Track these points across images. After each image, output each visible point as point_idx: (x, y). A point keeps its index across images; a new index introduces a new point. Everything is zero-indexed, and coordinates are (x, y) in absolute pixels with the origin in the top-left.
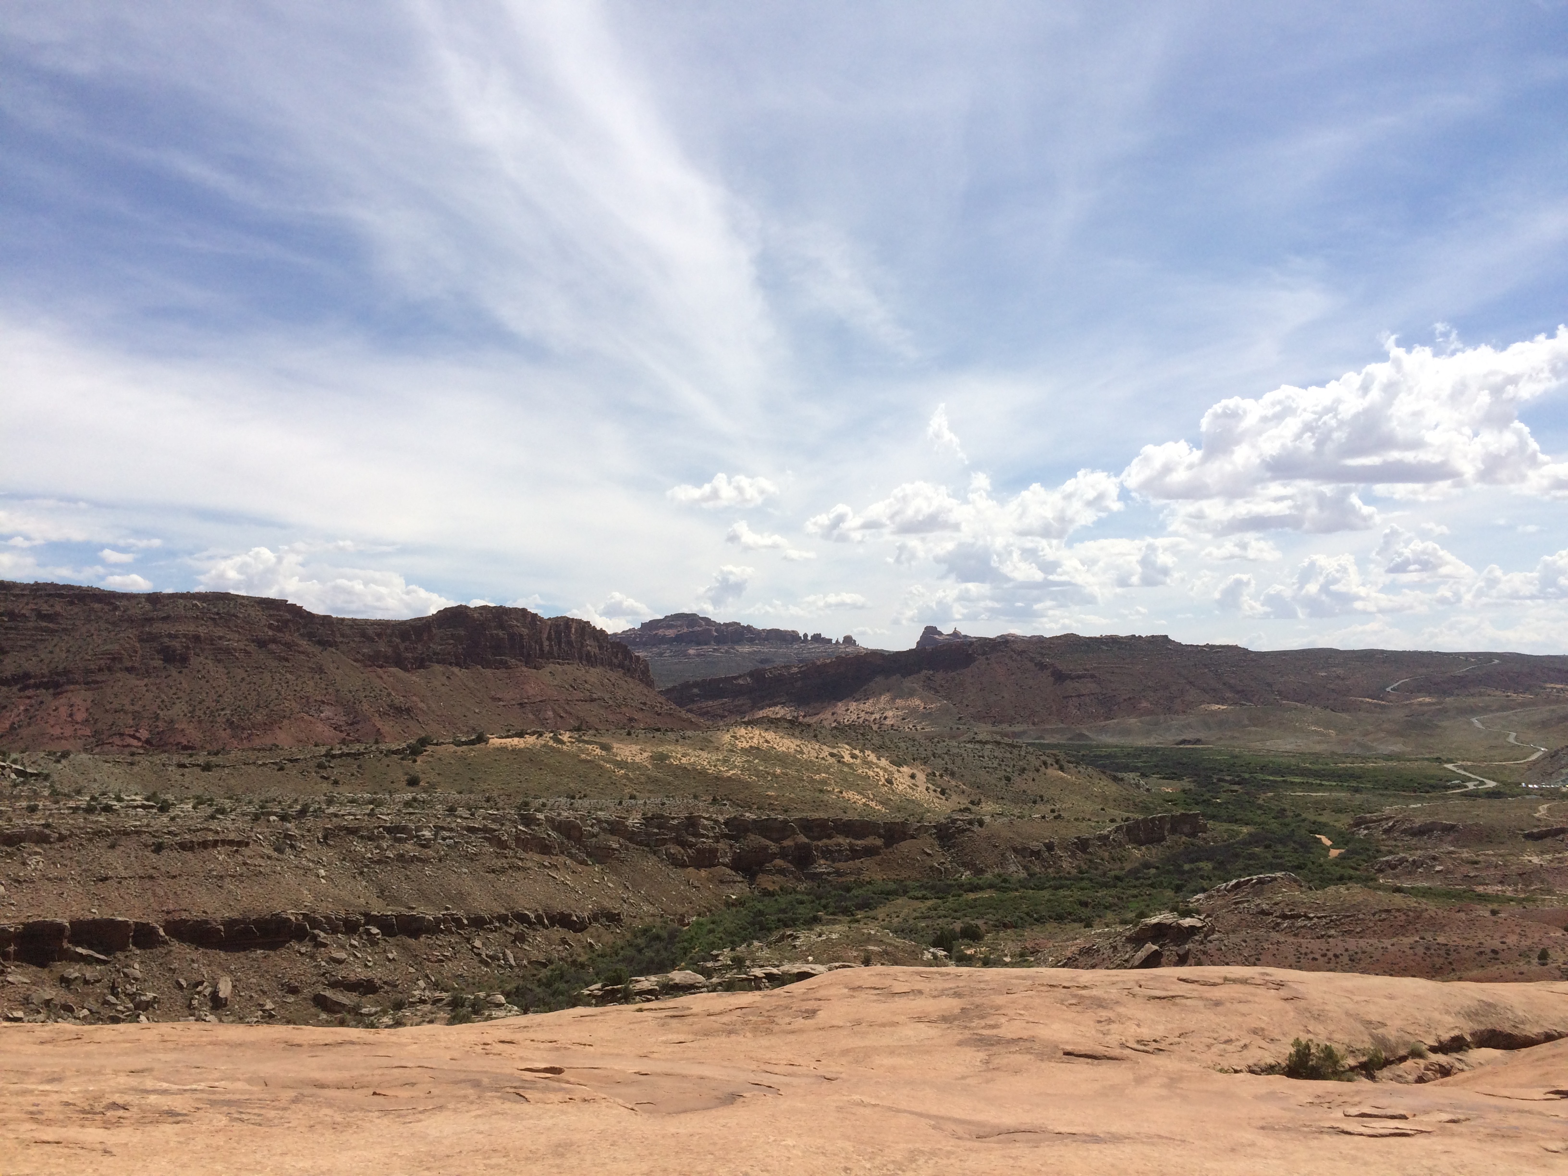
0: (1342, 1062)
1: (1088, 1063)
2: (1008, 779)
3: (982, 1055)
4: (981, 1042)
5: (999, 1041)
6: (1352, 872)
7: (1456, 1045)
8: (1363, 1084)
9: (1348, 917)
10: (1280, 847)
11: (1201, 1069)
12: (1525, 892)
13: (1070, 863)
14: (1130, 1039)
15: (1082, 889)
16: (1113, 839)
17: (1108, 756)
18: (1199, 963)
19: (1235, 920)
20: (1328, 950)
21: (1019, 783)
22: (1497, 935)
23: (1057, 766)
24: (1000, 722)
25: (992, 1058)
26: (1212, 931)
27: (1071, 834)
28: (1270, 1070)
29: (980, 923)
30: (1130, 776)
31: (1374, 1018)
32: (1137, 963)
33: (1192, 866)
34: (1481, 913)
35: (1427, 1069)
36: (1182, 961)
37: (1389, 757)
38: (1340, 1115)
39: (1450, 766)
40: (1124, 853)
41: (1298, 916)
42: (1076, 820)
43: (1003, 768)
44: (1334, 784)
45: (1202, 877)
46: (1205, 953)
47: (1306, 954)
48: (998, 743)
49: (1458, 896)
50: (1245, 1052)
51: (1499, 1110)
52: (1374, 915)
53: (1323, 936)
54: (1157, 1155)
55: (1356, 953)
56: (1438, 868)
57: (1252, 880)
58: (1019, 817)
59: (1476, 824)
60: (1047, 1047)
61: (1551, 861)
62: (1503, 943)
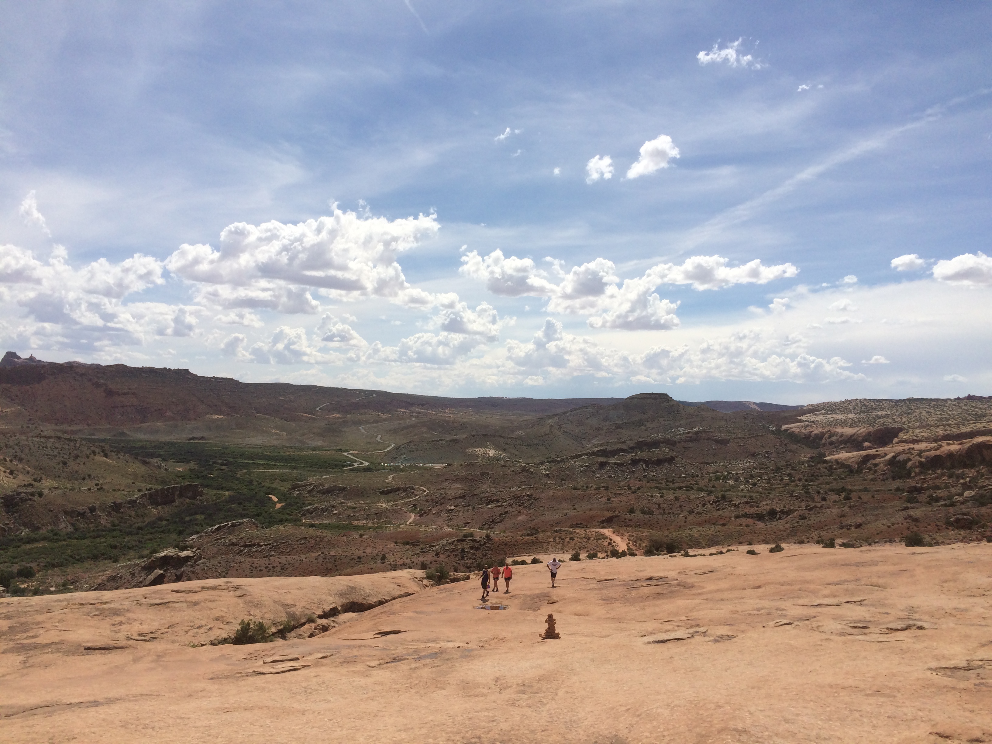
0: (268, 631)
1: (101, 654)
2: (65, 463)
3: (22, 658)
4: (22, 649)
5: (36, 647)
6: (287, 516)
7: (333, 613)
8: (279, 642)
9: (283, 543)
10: (247, 504)
11: (180, 647)
12: (378, 523)
13: (106, 520)
14: (134, 634)
15: (114, 537)
16: (139, 503)
17: (142, 447)
18: (189, 579)
19: (215, 550)
20: (269, 564)
21: (72, 465)
22: (362, 548)
23: (102, 454)
24: (62, 423)
25: (29, 659)
26: (200, 558)
27: (109, 500)
28: (224, 641)
29: (34, 565)
30: (155, 461)
31: (289, 602)
32: (147, 583)
33: (191, 518)
34: (354, 536)
35: (315, 628)
36: (178, 579)
37: (314, 449)
38: (262, 663)
39: (346, 454)
40: (146, 511)
41: (254, 545)
42: (114, 490)
43: (62, 455)
44: (283, 464)
45: (197, 525)
46: (193, 572)
47: (256, 567)
48: (59, 438)
49: (344, 527)
50: (210, 632)
51: (349, 647)
52: (297, 541)
53: (267, 556)
54: (137, 707)
55: (285, 565)
56: (335, 512)
57: (228, 524)
58: (71, 490)
59: (357, 487)
60: (73, 646)
61: (392, 506)
62: (364, 552)
